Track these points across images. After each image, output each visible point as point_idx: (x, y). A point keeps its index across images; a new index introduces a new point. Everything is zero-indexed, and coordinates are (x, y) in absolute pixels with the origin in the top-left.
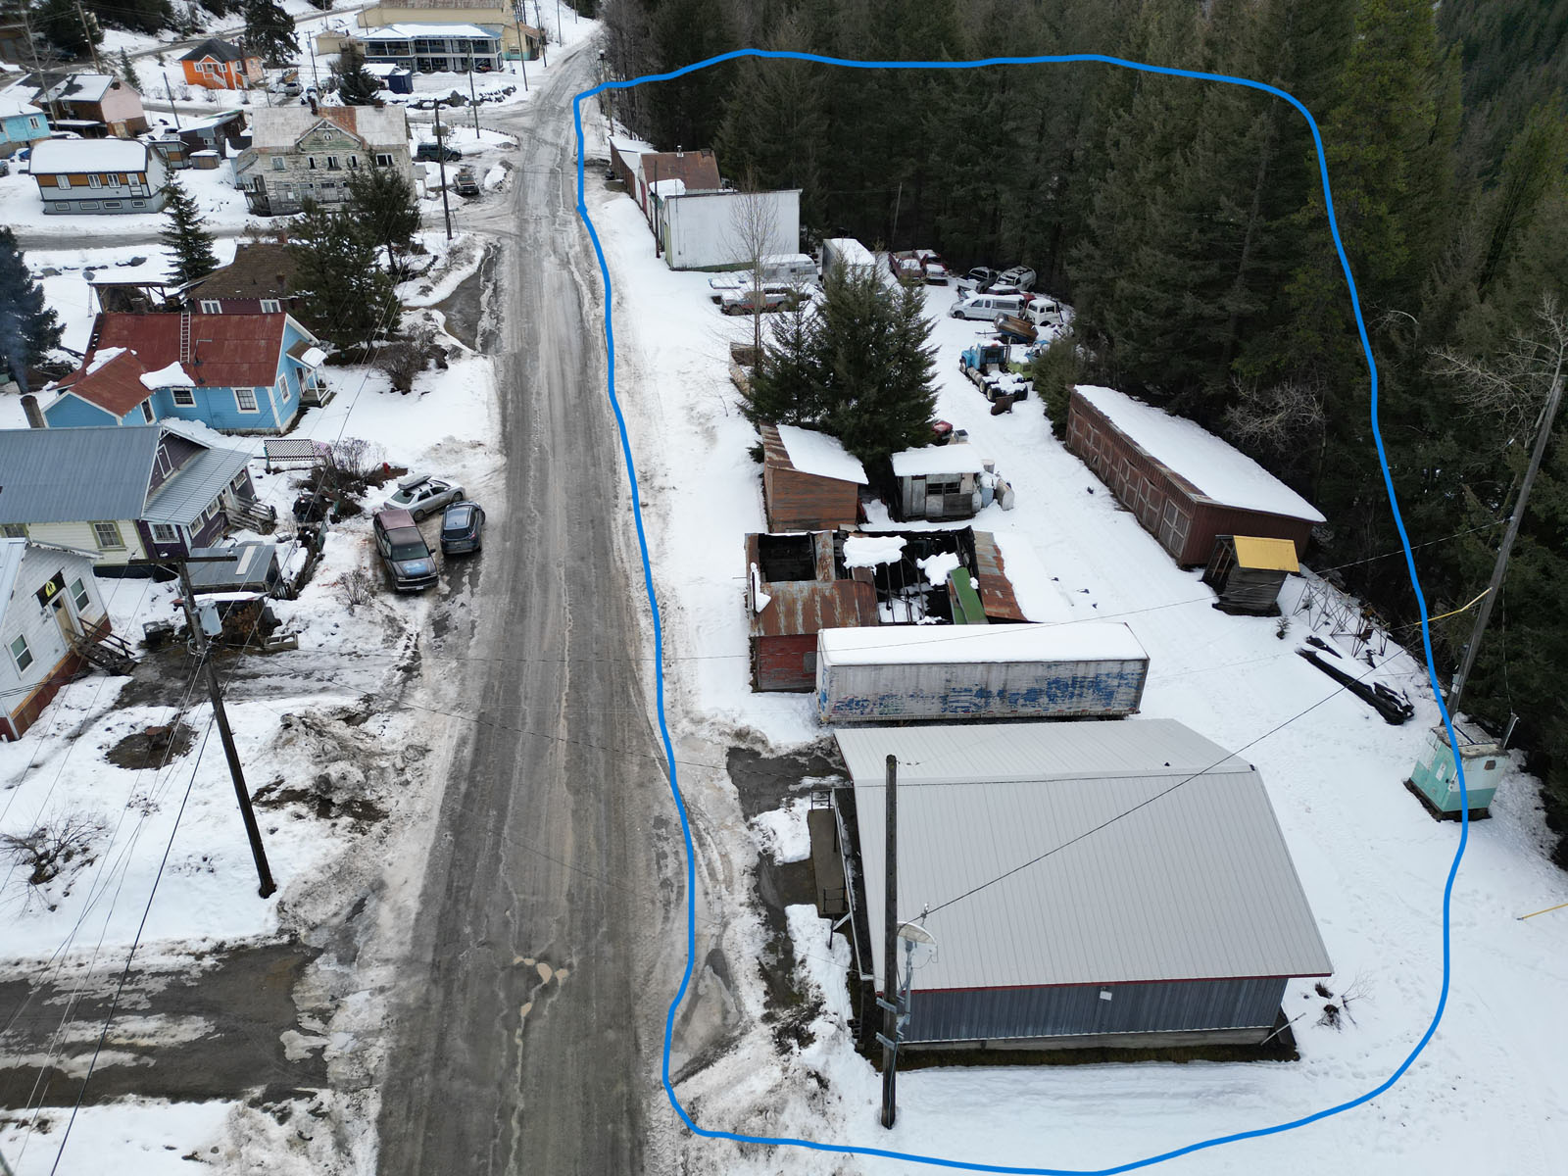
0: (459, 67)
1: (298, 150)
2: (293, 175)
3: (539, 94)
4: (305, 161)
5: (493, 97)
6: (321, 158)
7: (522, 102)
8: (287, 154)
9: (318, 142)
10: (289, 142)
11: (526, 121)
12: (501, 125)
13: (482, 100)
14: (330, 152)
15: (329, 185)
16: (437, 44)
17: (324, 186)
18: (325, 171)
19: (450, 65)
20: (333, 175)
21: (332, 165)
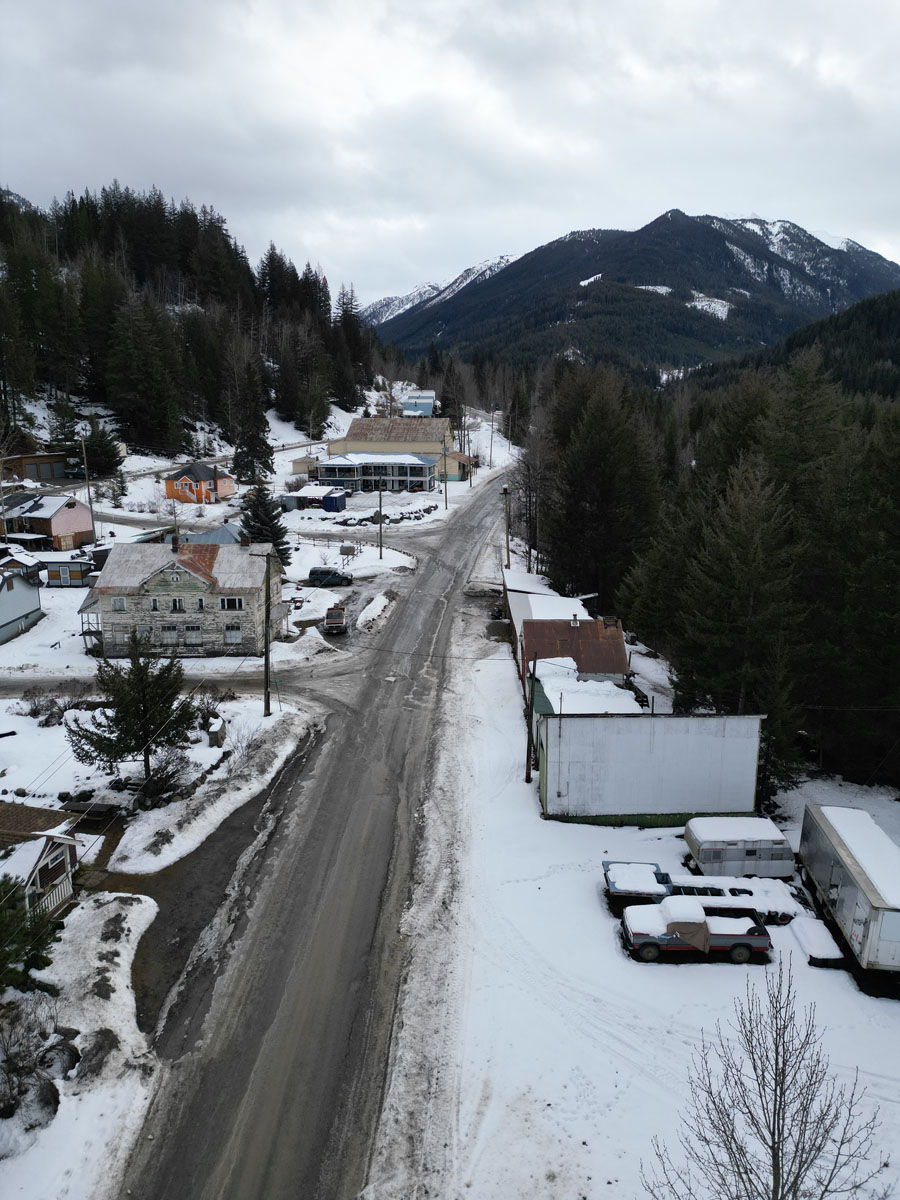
0: (396, 487)
1: (142, 591)
2: (133, 617)
3: (456, 512)
4: (147, 603)
5: (412, 516)
6: (165, 599)
7: (438, 520)
8: (129, 595)
9: (165, 584)
10: (134, 582)
11: (432, 541)
12: (409, 544)
13: (402, 519)
14: (176, 594)
15: (172, 628)
16: (380, 469)
17: (164, 628)
18: (167, 613)
19: (389, 486)
20: (176, 618)
21: (177, 608)
